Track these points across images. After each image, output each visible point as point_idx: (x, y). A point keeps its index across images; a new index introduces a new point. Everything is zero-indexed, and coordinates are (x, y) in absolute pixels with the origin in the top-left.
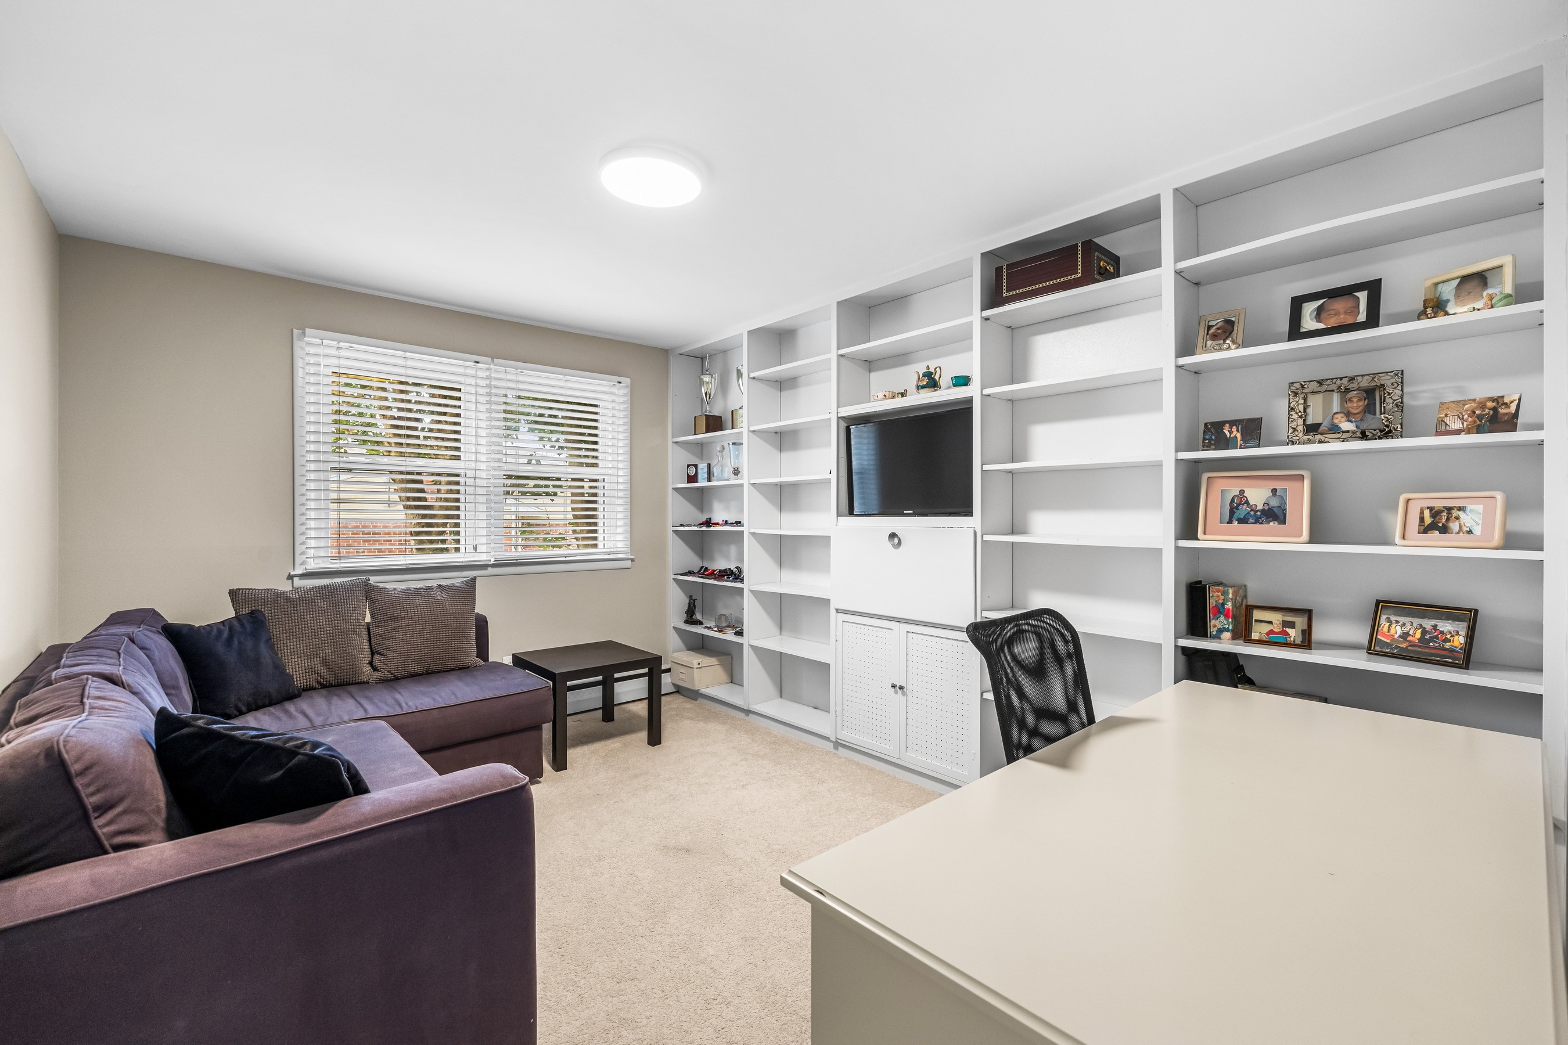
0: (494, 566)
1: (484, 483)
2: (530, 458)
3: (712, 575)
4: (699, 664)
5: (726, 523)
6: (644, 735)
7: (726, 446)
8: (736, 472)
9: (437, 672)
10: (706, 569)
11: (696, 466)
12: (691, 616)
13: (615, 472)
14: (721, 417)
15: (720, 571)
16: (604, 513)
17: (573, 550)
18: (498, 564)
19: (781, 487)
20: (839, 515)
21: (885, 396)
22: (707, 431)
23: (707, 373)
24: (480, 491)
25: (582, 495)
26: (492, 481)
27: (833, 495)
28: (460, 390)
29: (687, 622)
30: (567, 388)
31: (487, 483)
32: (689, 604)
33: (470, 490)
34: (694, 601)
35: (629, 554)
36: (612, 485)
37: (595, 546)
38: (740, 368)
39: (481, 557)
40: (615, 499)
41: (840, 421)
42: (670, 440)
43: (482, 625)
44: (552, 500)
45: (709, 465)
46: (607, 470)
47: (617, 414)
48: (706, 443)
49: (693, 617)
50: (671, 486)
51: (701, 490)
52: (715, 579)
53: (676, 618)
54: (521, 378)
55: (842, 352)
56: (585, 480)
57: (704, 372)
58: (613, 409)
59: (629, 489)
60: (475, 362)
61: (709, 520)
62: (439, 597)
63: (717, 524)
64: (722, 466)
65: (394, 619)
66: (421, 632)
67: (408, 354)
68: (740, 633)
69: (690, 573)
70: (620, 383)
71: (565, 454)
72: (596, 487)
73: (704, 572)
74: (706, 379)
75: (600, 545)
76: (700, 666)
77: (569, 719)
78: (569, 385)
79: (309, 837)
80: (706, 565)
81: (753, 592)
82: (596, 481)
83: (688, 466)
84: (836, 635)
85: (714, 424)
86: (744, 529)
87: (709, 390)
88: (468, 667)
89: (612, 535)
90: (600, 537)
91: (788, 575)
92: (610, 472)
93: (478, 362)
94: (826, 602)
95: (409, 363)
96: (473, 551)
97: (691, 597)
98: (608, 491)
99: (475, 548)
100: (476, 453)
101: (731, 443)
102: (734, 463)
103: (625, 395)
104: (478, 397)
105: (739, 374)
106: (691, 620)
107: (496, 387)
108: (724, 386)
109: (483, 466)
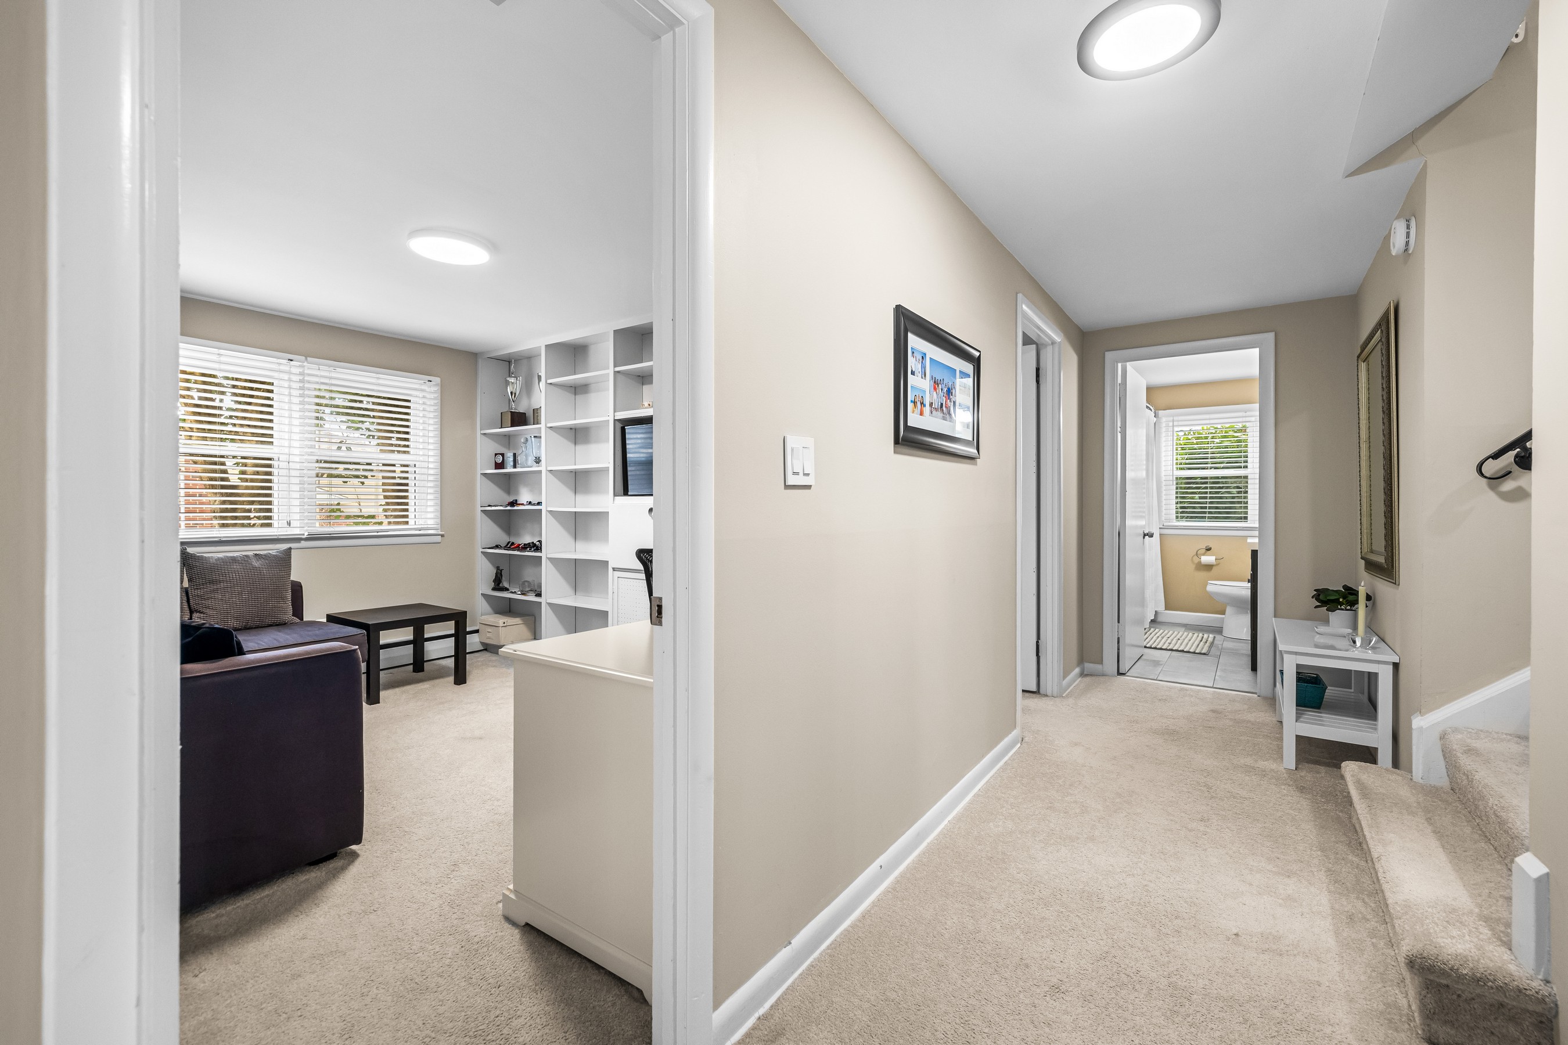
0: (307, 539)
1: (298, 466)
2: (340, 445)
3: (518, 548)
4: (504, 623)
5: (530, 503)
6: (452, 679)
7: (529, 438)
8: (538, 461)
9: (255, 628)
10: (513, 544)
11: (503, 455)
12: (499, 584)
13: (426, 459)
14: (525, 414)
15: (525, 544)
16: (415, 494)
17: (384, 527)
18: (312, 538)
19: (576, 473)
20: (615, 495)
21: (649, 405)
22: (512, 426)
23: (513, 375)
24: (293, 473)
25: (394, 478)
26: (305, 464)
27: (610, 481)
28: (272, 384)
29: (494, 589)
30: (379, 385)
31: (300, 466)
32: (496, 574)
33: (283, 472)
34: (501, 571)
35: (439, 531)
36: (423, 470)
37: (407, 523)
38: (540, 374)
39: (295, 531)
40: (426, 482)
41: (617, 422)
42: (479, 432)
43: (297, 590)
44: (363, 483)
45: (515, 455)
46: (418, 457)
47: (428, 408)
48: (513, 435)
49: (501, 585)
50: (479, 472)
51: (509, 475)
52: (518, 550)
53: (483, 585)
54: (333, 375)
55: (618, 369)
56: (396, 465)
57: (511, 374)
58: (424, 404)
59: (439, 473)
60: (289, 360)
61: (515, 502)
62: (256, 563)
63: (523, 504)
64: (526, 456)
65: (212, 582)
66: (240, 594)
67: (222, 352)
68: (539, 595)
69: (497, 547)
70: (431, 381)
71: (375, 442)
72: (407, 472)
73: (510, 546)
74: (512, 380)
75: (411, 522)
76: (505, 625)
77: (381, 673)
78: (381, 382)
79: (213, 669)
80: (512, 540)
81: (550, 559)
82: (407, 466)
83: (496, 454)
84: (613, 589)
85: (519, 419)
86: (543, 507)
87: (515, 390)
88: (285, 624)
89: (423, 513)
90: (411, 514)
91: (580, 545)
92: (421, 458)
93: (291, 360)
94: (605, 563)
95: (223, 359)
96: (286, 525)
97: (498, 568)
98: (419, 476)
99: (289, 524)
100: (290, 440)
101: (532, 437)
102: (535, 453)
103: (435, 392)
104: (292, 391)
105: (539, 377)
106: (498, 585)
107: (309, 382)
108: (528, 387)
109: (296, 451)
